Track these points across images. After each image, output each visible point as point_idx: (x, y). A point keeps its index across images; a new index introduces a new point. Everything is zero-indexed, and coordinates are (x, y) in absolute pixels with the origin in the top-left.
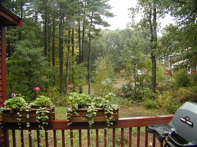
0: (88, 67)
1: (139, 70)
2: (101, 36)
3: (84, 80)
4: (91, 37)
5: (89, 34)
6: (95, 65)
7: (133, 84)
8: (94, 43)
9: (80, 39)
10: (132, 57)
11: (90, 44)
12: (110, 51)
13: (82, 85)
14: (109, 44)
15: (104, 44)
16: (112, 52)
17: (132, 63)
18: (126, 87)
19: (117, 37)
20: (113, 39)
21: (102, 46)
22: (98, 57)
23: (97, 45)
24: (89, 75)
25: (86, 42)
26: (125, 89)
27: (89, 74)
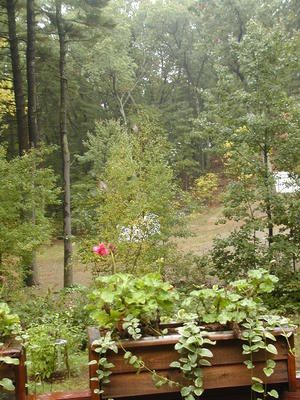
0: (60, 169)
1: (284, 175)
2: (110, 25)
3: (45, 226)
4: (69, 29)
5: (56, 20)
6: (88, 156)
7: (262, 236)
8: (80, 61)
9: (13, 42)
10: (251, 117)
11: (61, 63)
12: (150, 92)
13: (35, 248)
14: (143, 63)
15: (123, 63)
16: (159, 97)
17: (254, 144)
18: (232, 249)
19: (176, 27)
20: (160, 38)
21: (112, 74)
22: (98, 124)
23: (93, 69)
24: (64, 204)
25: (45, 55)
26: (226, 258)
27: (62, 196)
